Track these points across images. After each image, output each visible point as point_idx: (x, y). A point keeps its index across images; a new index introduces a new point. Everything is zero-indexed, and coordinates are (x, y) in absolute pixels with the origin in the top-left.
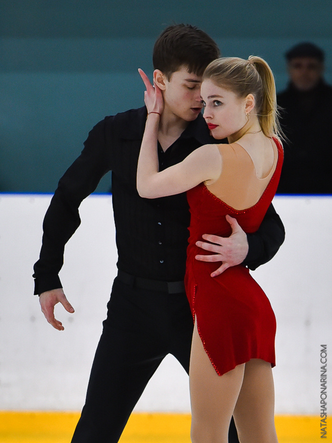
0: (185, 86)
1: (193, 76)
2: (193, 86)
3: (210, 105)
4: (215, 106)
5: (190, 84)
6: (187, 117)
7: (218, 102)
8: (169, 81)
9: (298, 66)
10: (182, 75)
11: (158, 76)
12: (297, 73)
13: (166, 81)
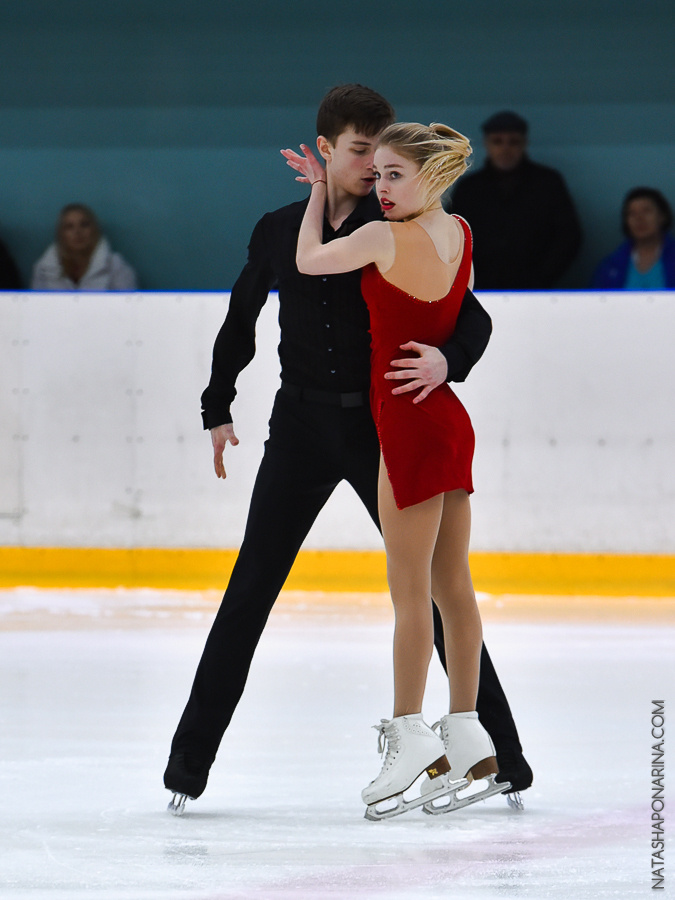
0: (352, 150)
1: (361, 138)
2: (362, 151)
3: (386, 178)
4: (393, 179)
5: (358, 148)
6: (357, 191)
7: (396, 174)
8: (334, 147)
9: (498, 142)
10: (348, 138)
11: (322, 144)
12: (497, 151)
13: (331, 149)
